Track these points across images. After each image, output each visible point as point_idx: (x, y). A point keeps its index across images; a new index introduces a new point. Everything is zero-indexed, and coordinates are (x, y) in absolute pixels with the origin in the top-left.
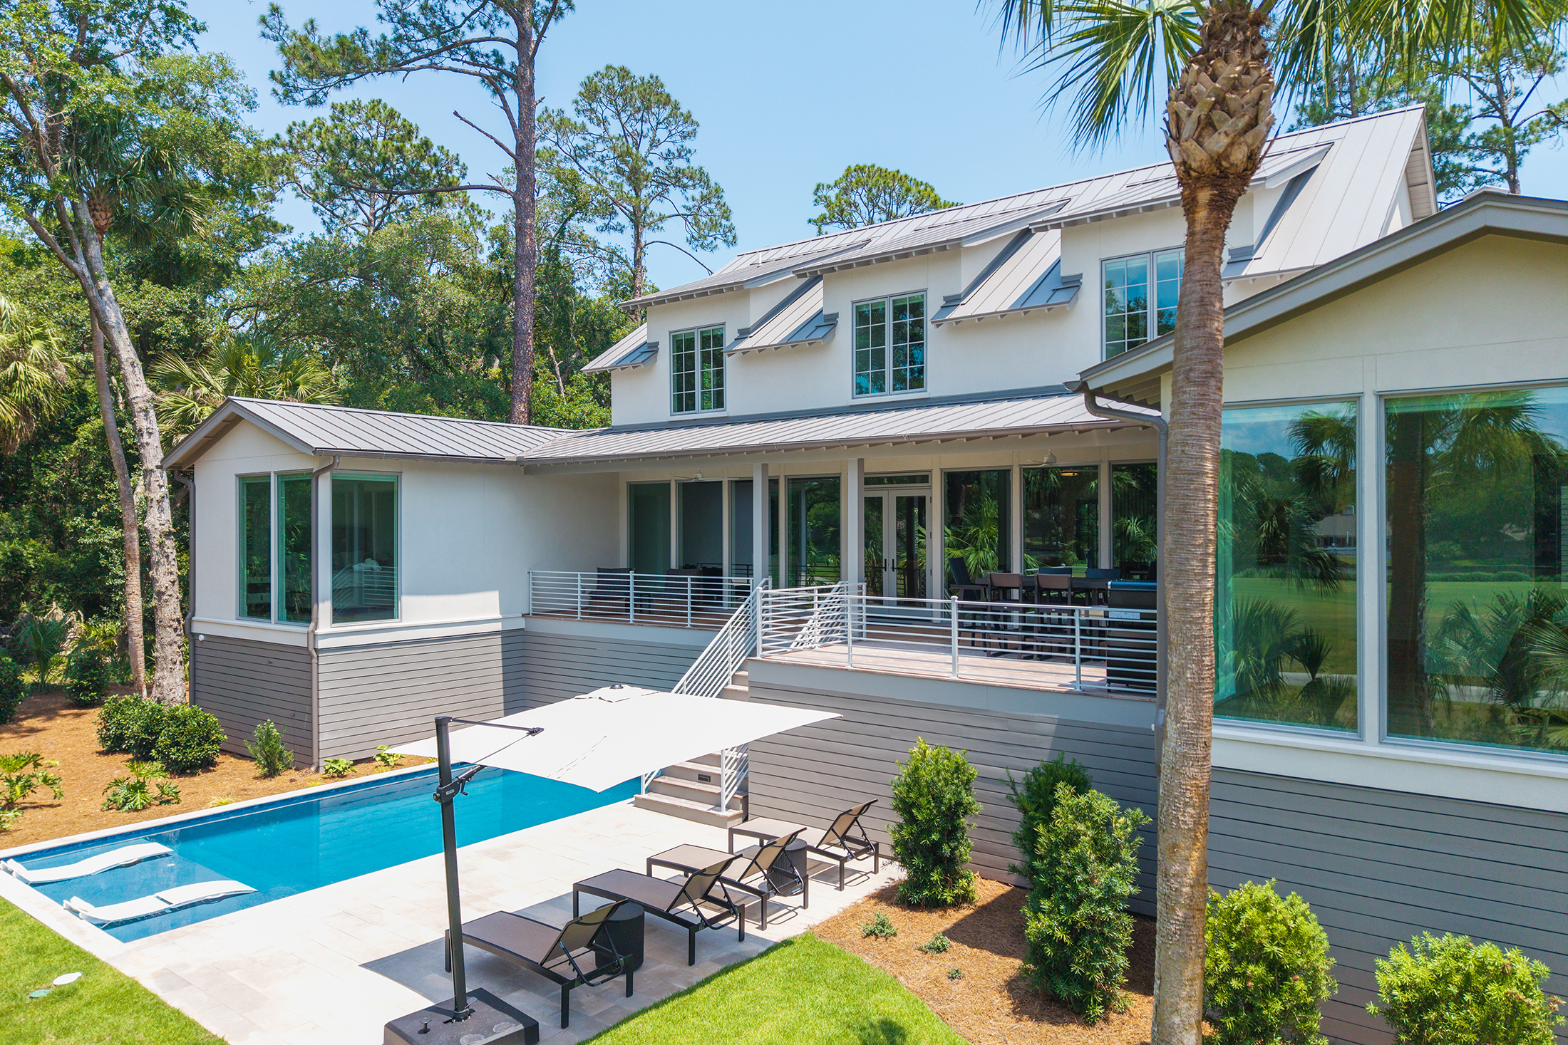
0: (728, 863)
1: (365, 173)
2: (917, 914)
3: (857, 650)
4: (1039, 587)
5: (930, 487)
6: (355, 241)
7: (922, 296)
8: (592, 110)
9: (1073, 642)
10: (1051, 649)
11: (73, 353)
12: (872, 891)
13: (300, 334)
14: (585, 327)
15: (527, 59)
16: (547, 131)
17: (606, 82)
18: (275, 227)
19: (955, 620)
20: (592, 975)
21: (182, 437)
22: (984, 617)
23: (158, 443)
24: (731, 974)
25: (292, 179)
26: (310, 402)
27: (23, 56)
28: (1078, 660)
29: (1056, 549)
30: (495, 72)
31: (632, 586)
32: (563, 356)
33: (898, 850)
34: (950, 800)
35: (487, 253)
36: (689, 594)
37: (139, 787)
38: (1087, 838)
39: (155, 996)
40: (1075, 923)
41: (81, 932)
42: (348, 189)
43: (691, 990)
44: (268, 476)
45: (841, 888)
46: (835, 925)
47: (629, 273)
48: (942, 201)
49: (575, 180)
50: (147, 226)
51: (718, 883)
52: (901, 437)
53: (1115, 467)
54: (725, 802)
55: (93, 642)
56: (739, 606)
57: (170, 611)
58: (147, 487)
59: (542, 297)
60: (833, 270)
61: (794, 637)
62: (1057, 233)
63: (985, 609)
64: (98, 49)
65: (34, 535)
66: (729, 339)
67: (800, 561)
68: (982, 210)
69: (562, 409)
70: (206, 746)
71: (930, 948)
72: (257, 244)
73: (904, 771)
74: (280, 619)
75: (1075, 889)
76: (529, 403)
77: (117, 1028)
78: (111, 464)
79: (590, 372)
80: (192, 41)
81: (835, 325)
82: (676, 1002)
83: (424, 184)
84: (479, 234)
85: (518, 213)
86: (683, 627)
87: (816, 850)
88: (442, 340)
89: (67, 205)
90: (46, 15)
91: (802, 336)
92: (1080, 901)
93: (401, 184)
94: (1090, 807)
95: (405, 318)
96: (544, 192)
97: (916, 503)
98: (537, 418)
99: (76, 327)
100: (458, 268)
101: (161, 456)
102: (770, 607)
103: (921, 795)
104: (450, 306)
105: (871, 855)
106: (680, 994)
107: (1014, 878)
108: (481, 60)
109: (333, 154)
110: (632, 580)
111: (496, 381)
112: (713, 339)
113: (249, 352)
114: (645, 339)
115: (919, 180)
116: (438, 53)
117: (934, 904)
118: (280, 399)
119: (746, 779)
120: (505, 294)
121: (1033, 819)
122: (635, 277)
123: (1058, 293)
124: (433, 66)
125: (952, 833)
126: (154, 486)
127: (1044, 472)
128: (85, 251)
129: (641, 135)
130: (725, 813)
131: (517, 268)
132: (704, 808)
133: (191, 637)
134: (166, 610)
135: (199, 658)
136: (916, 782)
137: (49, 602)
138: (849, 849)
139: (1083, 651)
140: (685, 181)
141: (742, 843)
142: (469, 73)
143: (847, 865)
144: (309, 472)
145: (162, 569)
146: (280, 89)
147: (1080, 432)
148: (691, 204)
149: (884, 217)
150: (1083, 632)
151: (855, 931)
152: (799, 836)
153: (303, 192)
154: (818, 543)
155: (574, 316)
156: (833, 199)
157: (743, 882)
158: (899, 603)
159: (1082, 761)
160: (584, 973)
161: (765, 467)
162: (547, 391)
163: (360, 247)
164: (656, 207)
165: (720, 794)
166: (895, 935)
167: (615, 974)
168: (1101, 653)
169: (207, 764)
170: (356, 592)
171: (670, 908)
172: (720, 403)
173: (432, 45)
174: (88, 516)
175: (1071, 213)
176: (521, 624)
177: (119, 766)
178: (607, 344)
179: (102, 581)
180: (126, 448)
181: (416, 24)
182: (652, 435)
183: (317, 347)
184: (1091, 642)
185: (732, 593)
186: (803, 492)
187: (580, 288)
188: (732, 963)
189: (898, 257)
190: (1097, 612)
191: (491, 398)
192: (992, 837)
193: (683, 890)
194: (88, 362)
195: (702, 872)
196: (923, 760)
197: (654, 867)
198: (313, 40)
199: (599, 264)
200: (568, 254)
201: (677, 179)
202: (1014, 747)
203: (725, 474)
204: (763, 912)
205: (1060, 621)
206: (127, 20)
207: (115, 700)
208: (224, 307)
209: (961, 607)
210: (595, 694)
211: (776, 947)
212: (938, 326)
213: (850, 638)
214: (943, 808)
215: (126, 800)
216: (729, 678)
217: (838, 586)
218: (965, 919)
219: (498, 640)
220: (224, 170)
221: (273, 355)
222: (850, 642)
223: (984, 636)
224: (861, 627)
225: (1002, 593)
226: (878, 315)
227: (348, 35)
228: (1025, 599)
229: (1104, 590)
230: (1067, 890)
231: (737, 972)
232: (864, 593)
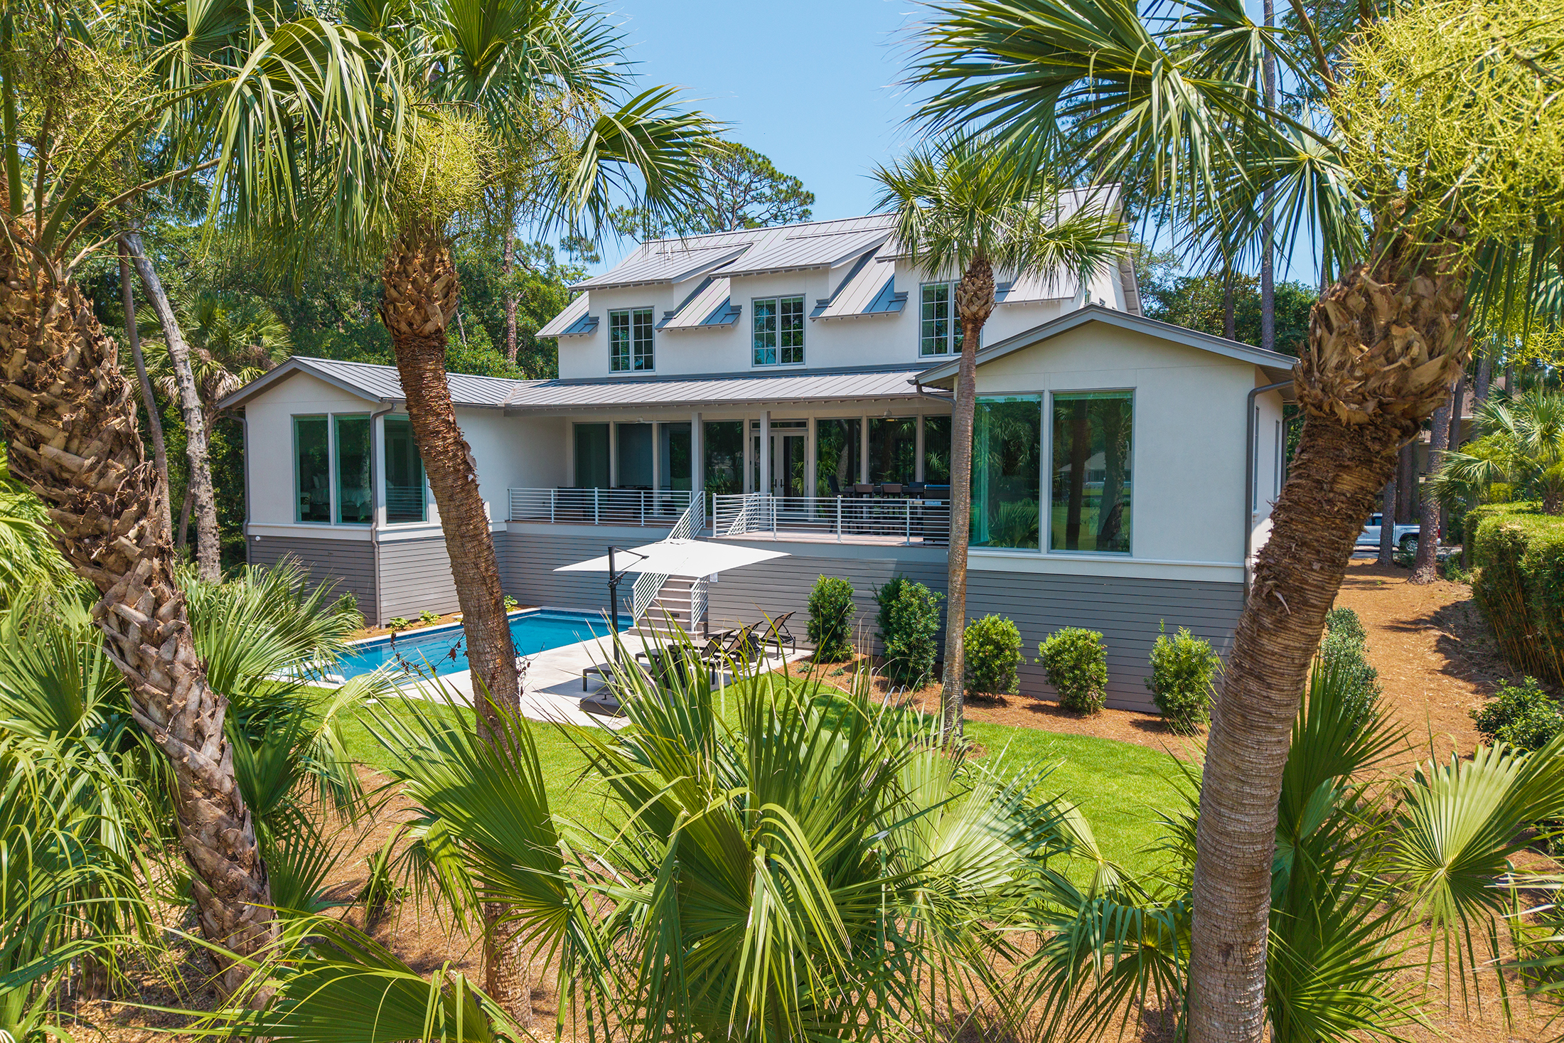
2: (823, 665)
4: (884, 492)
5: (808, 430)
7: (802, 299)
9: (905, 523)
19: (839, 509)
31: (596, 498)
33: (812, 632)
34: (841, 603)
36: (643, 503)
38: (916, 605)
44: (326, 416)
45: (778, 659)
53: (926, 419)
54: (694, 626)
61: (729, 527)
62: (892, 263)
66: (657, 319)
71: (834, 674)
74: (340, 521)
81: (739, 312)
86: (639, 526)
91: (716, 321)
94: (917, 591)
97: (797, 440)
103: (823, 603)
105: (791, 644)
110: (596, 494)
112: (644, 317)
114: (584, 312)
117: (832, 660)
119: (706, 611)
123: (891, 304)
125: (842, 620)
126: (194, 421)
127: (882, 421)
133: (247, 538)
134: (206, 520)
135: (255, 554)
139: (910, 528)
144: (367, 414)
145: (202, 488)
147: (907, 398)
150: (910, 514)
151: (793, 671)
165: (690, 622)
166: (814, 671)
172: (649, 365)
176: (504, 527)
184: (915, 523)
190: (920, 502)
196: (825, 585)
202: (872, 578)
203: (655, 419)
209: (843, 502)
212: (813, 321)
214: (837, 608)
217: (754, 494)
218: (850, 665)
223: (854, 522)
226: (771, 309)
229: (922, 490)
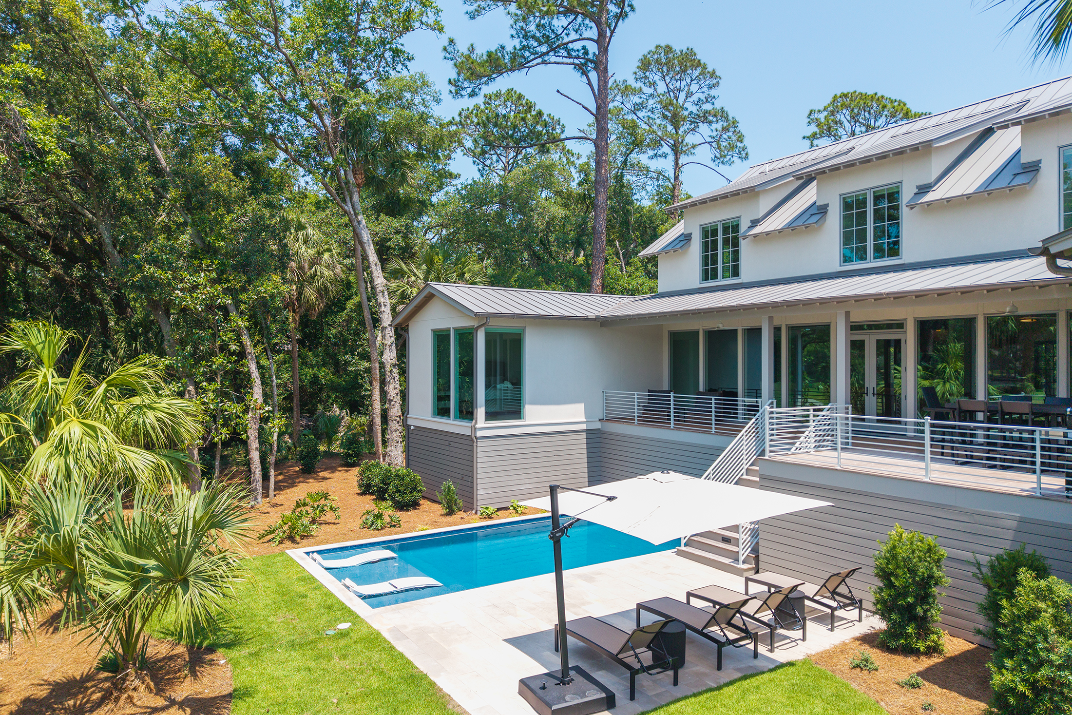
0: (745, 602)
1: (503, 137)
2: (895, 657)
3: (844, 455)
4: (1002, 411)
5: (905, 332)
6: (497, 181)
7: (898, 187)
8: (646, 78)
9: (1034, 456)
10: (1013, 461)
11: (344, 259)
12: (857, 635)
13: (465, 242)
14: (639, 225)
15: (604, 49)
16: (616, 96)
17: (656, 57)
18: (451, 176)
19: (927, 435)
20: (650, 668)
21: (401, 307)
22: (952, 434)
23: (389, 311)
24: (748, 681)
25: (461, 144)
26: (472, 284)
27: (320, 88)
28: (1038, 471)
29: (1015, 380)
30: (583, 61)
31: (672, 403)
32: (625, 246)
33: (879, 606)
34: (923, 573)
35: (577, 181)
36: (713, 410)
37: (379, 516)
38: (1048, 615)
39: (390, 643)
40: (1036, 681)
41: (351, 599)
42: (493, 147)
43: (719, 688)
44: (449, 330)
45: (832, 630)
46: (828, 656)
47: (670, 185)
48: (913, 112)
49: (635, 126)
50: (383, 181)
51: (738, 615)
52: (881, 294)
54: (742, 558)
55: (355, 428)
56: (751, 419)
57: (395, 411)
58: (383, 337)
59: (612, 207)
60: (824, 172)
61: (794, 444)
62: (1018, 128)
63: (954, 427)
64: (358, 79)
65: (324, 365)
66: (743, 228)
67: (797, 387)
68: (950, 117)
69: (624, 282)
70: (415, 493)
71: (906, 684)
72: (440, 188)
73: (884, 548)
74: (455, 417)
75: (1036, 654)
76: (603, 279)
77: (370, 659)
78: (365, 324)
79: (643, 257)
80: (406, 67)
81: (826, 213)
82: (708, 695)
83: (538, 140)
84: (573, 169)
85: (597, 153)
86: (709, 433)
87: (812, 600)
88: (548, 240)
89: (342, 172)
90: (332, 62)
91: (800, 222)
92: (1041, 664)
93: (525, 141)
94: (1050, 590)
95: (527, 228)
96: (613, 137)
97: (893, 344)
98: (608, 289)
99: (346, 243)
100: (558, 193)
101: (391, 319)
102: (775, 421)
103: (898, 567)
104: (553, 218)
105: (856, 608)
106: (711, 690)
107: (978, 638)
108: (574, 54)
109: (485, 126)
110: (672, 399)
111: (581, 265)
112: (732, 229)
113: (437, 254)
114: (682, 231)
115: (893, 98)
116: (547, 53)
117: (909, 651)
118: (455, 282)
119: (757, 543)
120: (588, 207)
121: (996, 594)
122: (674, 188)
123: (1018, 177)
124: (544, 62)
125: (924, 598)
126: (387, 336)
127: (1005, 320)
128: (351, 198)
129: (680, 90)
130: (741, 566)
131: (596, 190)
132: (727, 561)
133: (406, 426)
134: (393, 410)
135: (411, 440)
136: (894, 557)
137: (332, 404)
138: (838, 602)
139: (1042, 464)
140: (711, 118)
141: (754, 588)
142: (567, 64)
143: (836, 613)
144: (472, 328)
145: (391, 386)
146: (453, 89)
147: (1040, 287)
148: (714, 134)
149: (864, 129)
150: (1043, 448)
151: (844, 663)
152: (799, 588)
153: (468, 152)
154: (810, 374)
155: (632, 220)
156: (823, 120)
157: (757, 616)
158: (878, 421)
159: (1041, 552)
160: (645, 665)
161: (771, 319)
162: (614, 270)
163: (500, 184)
164: (690, 139)
165: (738, 552)
166: (876, 670)
167: (666, 669)
168: (1058, 466)
169: (415, 505)
170: (498, 401)
171: (705, 627)
172: (736, 273)
173: (544, 49)
174: (353, 354)
175: (1030, 112)
176: (598, 425)
177: (368, 503)
178: (655, 237)
179: (360, 392)
180: (372, 314)
181: (534, 37)
182: (686, 298)
183: (474, 249)
184: (1050, 457)
185: (745, 410)
186: (799, 336)
187: (637, 200)
188: (749, 673)
189: (878, 159)
190: (1056, 433)
191: (578, 277)
192: (959, 604)
193: (713, 617)
194: (352, 264)
195: (727, 606)
196: (900, 541)
197: (691, 598)
198: (474, 56)
199: (650, 182)
200: (629, 177)
201: (705, 117)
202: (980, 537)
203: (740, 324)
204: (772, 640)
205: (1021, 439)
206: (372, 59)
207: (367, 463)
208: (424, 227)
209: (932, 425)
210: (651, 476)
211: (782, 666)
212: (912, 208)
213: (839, 446)
214: (917, 579)
215: (373, 523)
216: (744, 470)
217: (829, 407)
218: (936, 665)
219: (584, 436)
220: (423, 143)
221: (451, 255)
222: (839, 449)
223: (952, 448)
224: (847, 438)
225: (970, 416)
226: (862, 203)
227: (493, 50)
228: (990, 420)
229: (1063, 415)
230: (1029, 654)
231: (753, 680)
232: (850, 412)
